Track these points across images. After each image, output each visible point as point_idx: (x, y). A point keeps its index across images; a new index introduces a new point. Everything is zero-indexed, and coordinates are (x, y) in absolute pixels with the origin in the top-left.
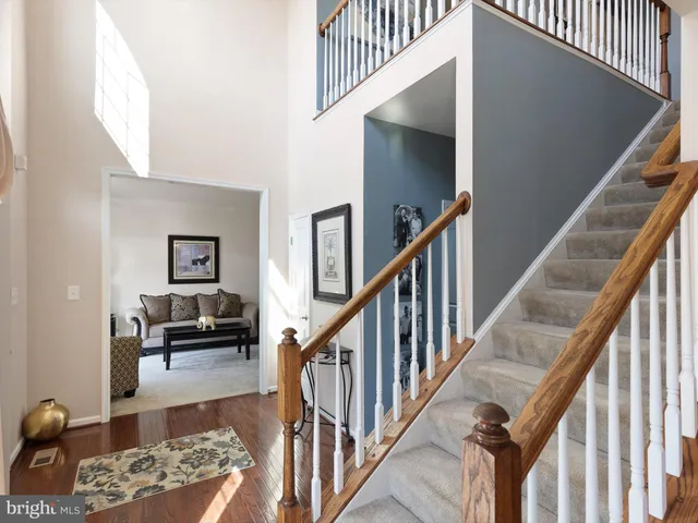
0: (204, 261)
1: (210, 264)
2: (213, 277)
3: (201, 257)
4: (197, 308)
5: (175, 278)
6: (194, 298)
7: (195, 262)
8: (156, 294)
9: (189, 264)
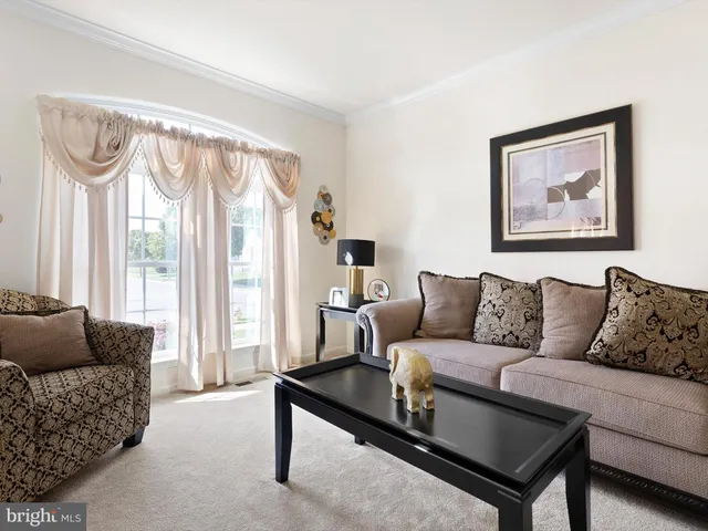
0: (579, 190)
1: (603, 195)
2: (612, 232)
3: (574, 177)
4: (536, 318)
5: (507, 237)
6: (535, 290)
7: (553, 195)
8: (459, 272)
9: (539, 199)
